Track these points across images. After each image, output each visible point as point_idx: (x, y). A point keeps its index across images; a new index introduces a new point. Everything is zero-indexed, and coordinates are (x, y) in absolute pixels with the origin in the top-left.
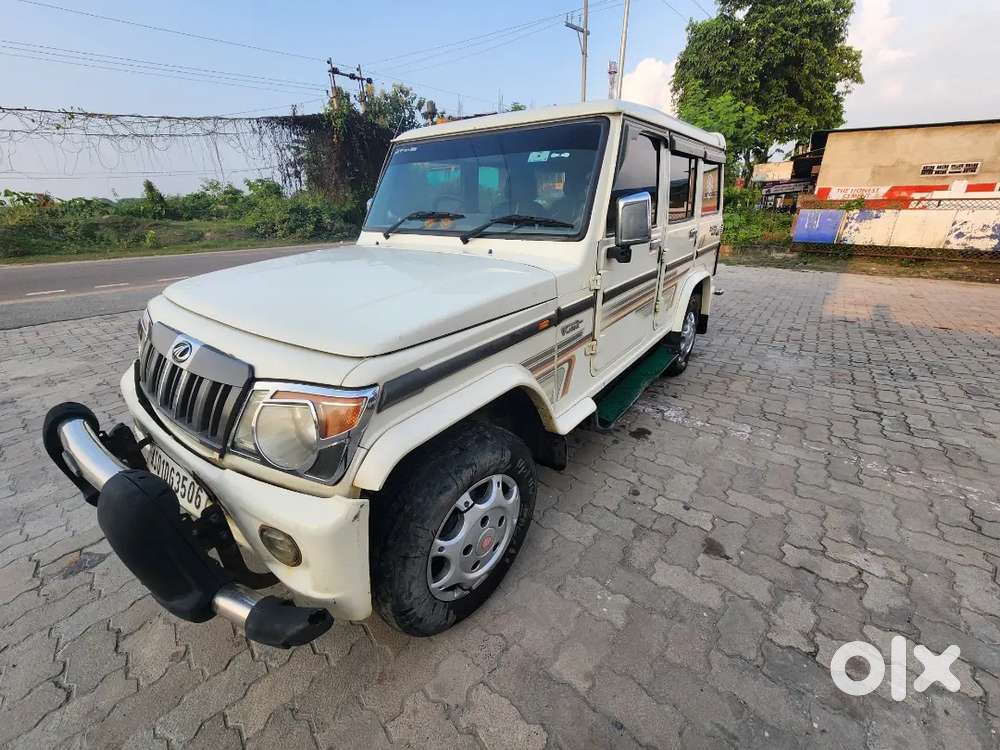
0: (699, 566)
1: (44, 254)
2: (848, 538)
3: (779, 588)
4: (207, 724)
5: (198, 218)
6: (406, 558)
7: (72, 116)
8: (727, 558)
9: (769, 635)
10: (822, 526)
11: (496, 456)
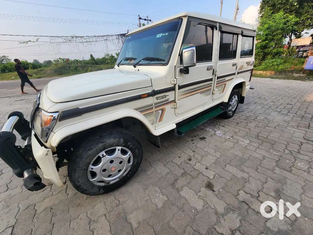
0: (200, 192)
1: (65, 74)
2: (273, 194)
3: (230, 208)
4: (30, 206)
5: (103, 64)
6: (75, 170)
7: (73, 37)
8: (213, 191)
9: (215, 227)
10: (262, 186)
11: (116, 140)
